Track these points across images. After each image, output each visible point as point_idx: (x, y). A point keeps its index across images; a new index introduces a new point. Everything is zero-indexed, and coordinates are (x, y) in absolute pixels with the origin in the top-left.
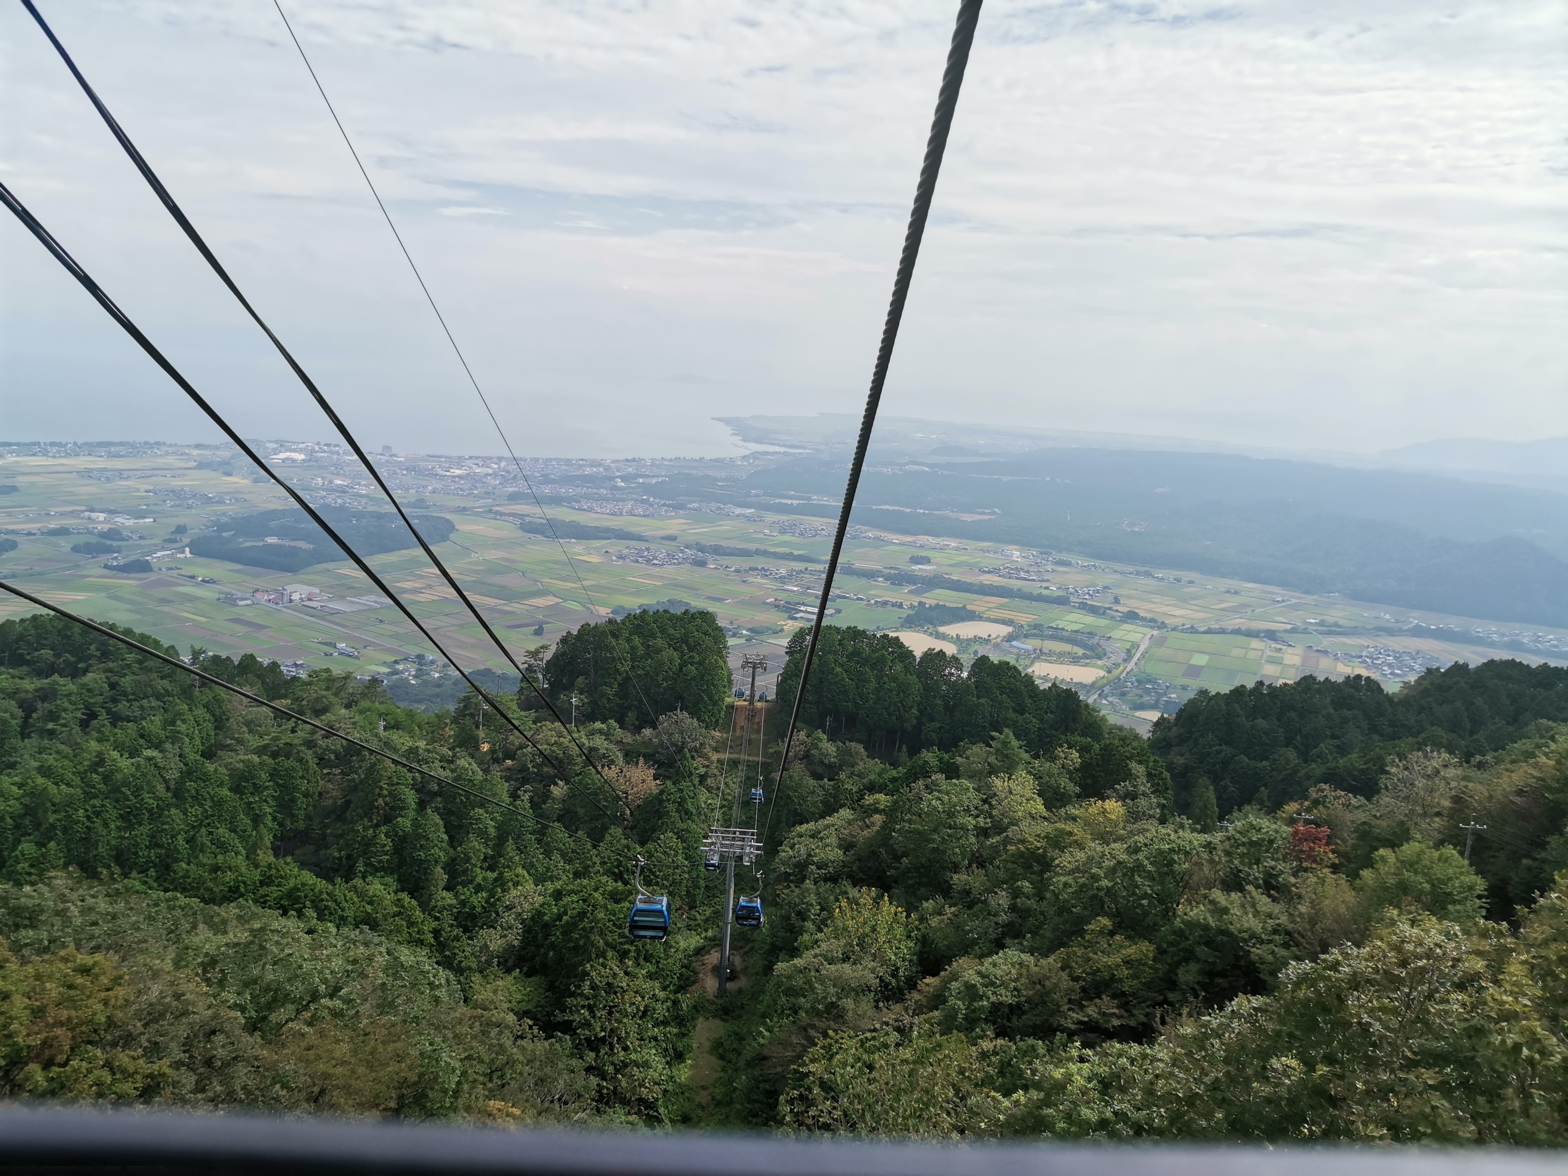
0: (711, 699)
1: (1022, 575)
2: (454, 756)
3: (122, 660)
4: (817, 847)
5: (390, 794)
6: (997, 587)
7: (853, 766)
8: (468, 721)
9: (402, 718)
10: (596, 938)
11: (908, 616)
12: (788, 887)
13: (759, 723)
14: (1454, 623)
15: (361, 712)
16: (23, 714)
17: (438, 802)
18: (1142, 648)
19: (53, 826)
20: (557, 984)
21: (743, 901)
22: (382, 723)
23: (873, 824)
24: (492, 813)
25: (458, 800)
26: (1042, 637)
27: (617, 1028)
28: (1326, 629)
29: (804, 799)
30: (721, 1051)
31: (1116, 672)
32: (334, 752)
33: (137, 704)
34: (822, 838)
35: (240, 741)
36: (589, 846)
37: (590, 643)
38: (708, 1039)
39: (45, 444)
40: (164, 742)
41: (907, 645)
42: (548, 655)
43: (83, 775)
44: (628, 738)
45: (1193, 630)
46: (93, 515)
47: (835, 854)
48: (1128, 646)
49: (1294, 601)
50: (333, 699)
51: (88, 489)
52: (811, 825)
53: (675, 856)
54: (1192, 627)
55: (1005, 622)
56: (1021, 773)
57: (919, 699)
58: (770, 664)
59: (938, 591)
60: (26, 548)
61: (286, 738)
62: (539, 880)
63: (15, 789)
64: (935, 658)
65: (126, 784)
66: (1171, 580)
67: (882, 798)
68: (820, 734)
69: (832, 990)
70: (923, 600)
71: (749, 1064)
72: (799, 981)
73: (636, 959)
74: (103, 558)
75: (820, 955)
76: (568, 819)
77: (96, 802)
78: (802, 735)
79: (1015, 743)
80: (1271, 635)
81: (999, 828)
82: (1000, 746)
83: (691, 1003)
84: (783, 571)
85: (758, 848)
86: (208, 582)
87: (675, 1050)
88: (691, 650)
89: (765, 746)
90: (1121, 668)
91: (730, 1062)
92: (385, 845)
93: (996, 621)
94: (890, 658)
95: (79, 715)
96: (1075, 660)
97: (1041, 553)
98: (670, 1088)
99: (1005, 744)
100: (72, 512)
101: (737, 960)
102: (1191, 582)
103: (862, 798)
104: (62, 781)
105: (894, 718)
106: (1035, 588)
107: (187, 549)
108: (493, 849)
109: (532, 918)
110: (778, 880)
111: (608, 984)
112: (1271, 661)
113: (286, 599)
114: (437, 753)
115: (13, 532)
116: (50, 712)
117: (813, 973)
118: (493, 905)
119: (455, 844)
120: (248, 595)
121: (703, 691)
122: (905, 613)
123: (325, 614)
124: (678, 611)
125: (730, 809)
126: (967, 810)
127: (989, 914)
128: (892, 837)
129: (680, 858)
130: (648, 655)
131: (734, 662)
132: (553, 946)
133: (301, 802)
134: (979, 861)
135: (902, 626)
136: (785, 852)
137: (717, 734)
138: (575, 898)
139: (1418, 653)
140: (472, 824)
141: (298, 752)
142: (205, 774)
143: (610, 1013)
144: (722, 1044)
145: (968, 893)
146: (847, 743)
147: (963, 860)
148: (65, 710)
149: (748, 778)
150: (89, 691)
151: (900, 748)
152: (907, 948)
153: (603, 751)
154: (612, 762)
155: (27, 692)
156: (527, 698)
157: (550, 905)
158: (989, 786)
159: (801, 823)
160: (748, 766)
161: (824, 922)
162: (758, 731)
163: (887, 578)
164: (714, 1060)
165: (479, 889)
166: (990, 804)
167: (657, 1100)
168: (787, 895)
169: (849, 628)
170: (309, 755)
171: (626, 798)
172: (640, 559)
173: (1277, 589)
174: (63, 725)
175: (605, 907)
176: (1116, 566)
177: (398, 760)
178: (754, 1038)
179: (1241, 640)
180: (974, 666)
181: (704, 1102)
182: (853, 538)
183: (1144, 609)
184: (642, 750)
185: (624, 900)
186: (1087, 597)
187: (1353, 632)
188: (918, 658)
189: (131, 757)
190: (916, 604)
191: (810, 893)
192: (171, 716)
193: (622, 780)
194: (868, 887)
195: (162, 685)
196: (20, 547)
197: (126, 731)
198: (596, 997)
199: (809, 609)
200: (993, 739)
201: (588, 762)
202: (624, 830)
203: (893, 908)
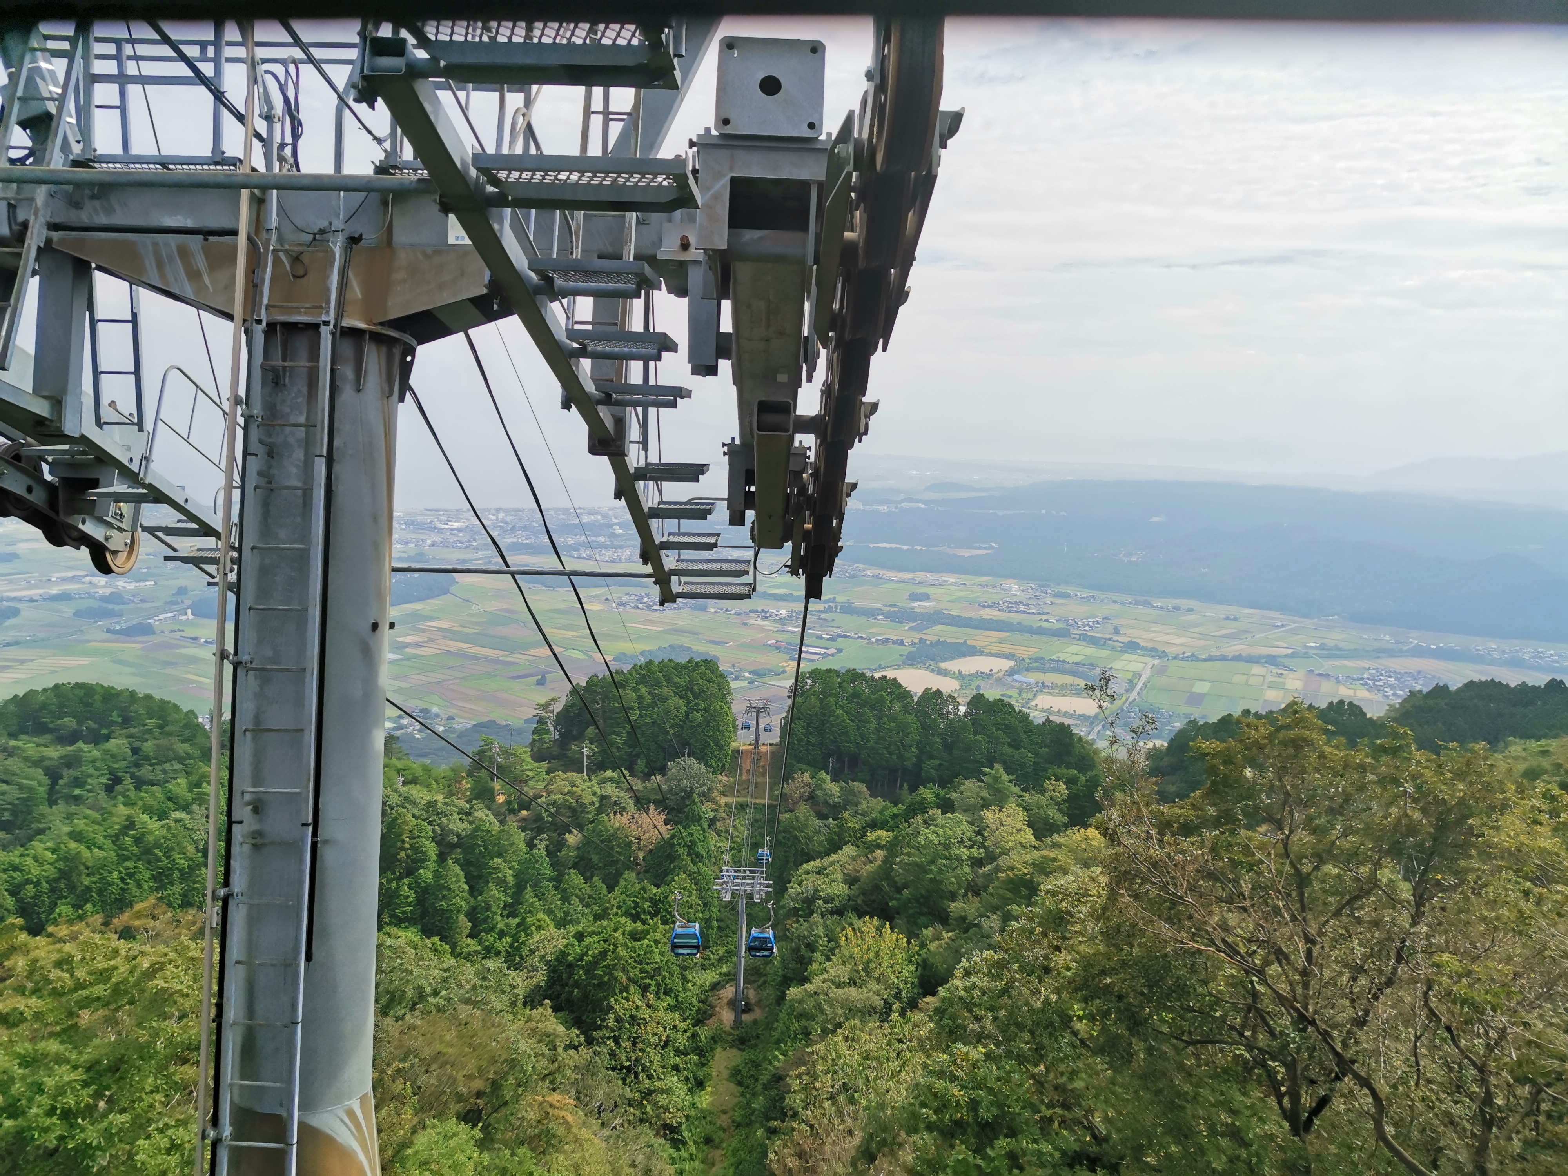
0: (717, 744)
1: (1022, 608)
2: (471, 808)
3: (144, 725)
4: (824, 883)
5: (412, 847)
6: (997, 621)
7: (856, 805)
8: (483, 773)
9: (419, 772)
10: (619, 974)
11: (910, 653)
12: (798, 921)
13: (764, 767)
14: (1454, 642)
16: (49, 782)
17: (458, 853)
18: (1144, 679)
19: (88, 889)
20: (584, 1018)
21: (755, 932)
22: (401, 779)
23: (875, 859)
24: (510, 862)
25: (477, 851)
26: (1044, 670)
27: (642, 1057)
28: (1326, 652)
29: (810, 839)
30: (739, 1077)
31: (1118, 703)
33: (158, 767)
34: (827, 875)
36: (604, 891)
37: (599, 693)
38: (727, 1068)
40: (191, 804)
41: (904, 686)
42: (558, 708)
43: (115, 839)
44: (638, 785)
45: (1194, 658)
46: (94, 580)
47: (840, 889)
48: (1130, 676)
49: (1294, 626)
52: (817, 863)
53: (689, 896)
54: (1193, 655)
55: (1007, 657)
56: (1012, 806)
57: (917, 737)
58: (772, 706)
59: (939, 627)
60: (27, 612)
62: (561, 924)
63: (49, 854)
64: (933, 697)
65: (157, 845)
66: (1170, 608)
67: (884, 835)
68: (823, 774)
69: (840, 1011)
70: (924, 637)
71: (766, 1087)
72: (809, 1005)
73: (657, 993)
74: (105, 622)
75: (828, 980)
76: (583, 865)
77: (128, 864)
78: (807, 777)
79: (1005, 777)
80: (1272, 660)
81: (991, 857)
82: (990, 781)
83: (709, 1034)
84: (783, 613)
85: (767, 886)
86: (210, 643)
87: (695, 1078)
88: (696, 697)
89: (771, 789)
90: (1124, 699)
91: (748, 1087)
92: (408, 897)
93: (998, 655)
94: (889, 698)
95: (104, 780)
96: (1078, 692)
97: (1040, 586)
98: (693, 1113)
99: (996, 779)
100: (73, 577)
101: (751, 994)
102: (1190, 610)
103: (864, 835)
104: (94, 845)
105: (894, 757)
106: (1035, 621)
107: (189, 611)
108: (512, 897)
109: (557, 959)
110: (787, 916)
111: (632, 1017)
112: (1272, 687)
114: (455, 806)
115: (14, 599)
116: (76, 778)
117: (821, 997)
118: (518, 949)
119: (475, 893)
121: (709, 737)
122: (907, 649)
124: (682, 660)
125: (739, 851)
126: (961, 842)
127: (982, 937)
128: (893, 869)
129: (694, 897)
130: (654, 704)
131: (738, 707)
132: (577, 984)
134: (975, 889)
135: (904, 664)
136: (794, 889)
137: (725, 778)
138: (595, 939)
139: (1419, 672)
140: (491, 873)
143: (634, 1044)
144: (740, 1071)
145: (963, 919)
146: (850, 783)
147: (959, 889)
148: (90, 776)
149: (756, 821)
150: (113, 756)
151: (902, 786)
152: (909, 972)
153: (614, 799)
154: (624, 809)
155: (51, 759)
156: (539, 750)
157: (573, 946)
158: (982, 819)
159: (808, 861)
160: (755, 808)
161: (832, 950)
162: (764, 775)
163: (887, 616)
164: (732, 1086)
165: (502, 934)
166: (982, 835)
167: (681, 1124)
168: (797, 929)
169: (848, 671)
171: (639, 843)
172: (640, 605)
173: (1276, 614)
174: (89, 791)
175: (625, 945)
176: (1115, 597)
177: (418, 814)
178: (770, 1063)
179: (1241, 665)
180: (970, 704)
181: (725, 1125)
182: (852, 576)
183: (1143, 637)
184: (652, 797)
185: (644, 938)
186: (1087, 628)
187: (1353, 654)
188: (916, 699)
189: (160, 819)
190: (917, 641)
191: (818, 926)
192: (195, 778)
193: (633, 826)
194: (872, 917)
195: (183, 748)
196: (23, 613)
197: (153, 794)
198: (620, 1028)
199: (811, 650)
200: (985, 774)
201: (600, 810)
202: (638, 874)
203: (894, 935)
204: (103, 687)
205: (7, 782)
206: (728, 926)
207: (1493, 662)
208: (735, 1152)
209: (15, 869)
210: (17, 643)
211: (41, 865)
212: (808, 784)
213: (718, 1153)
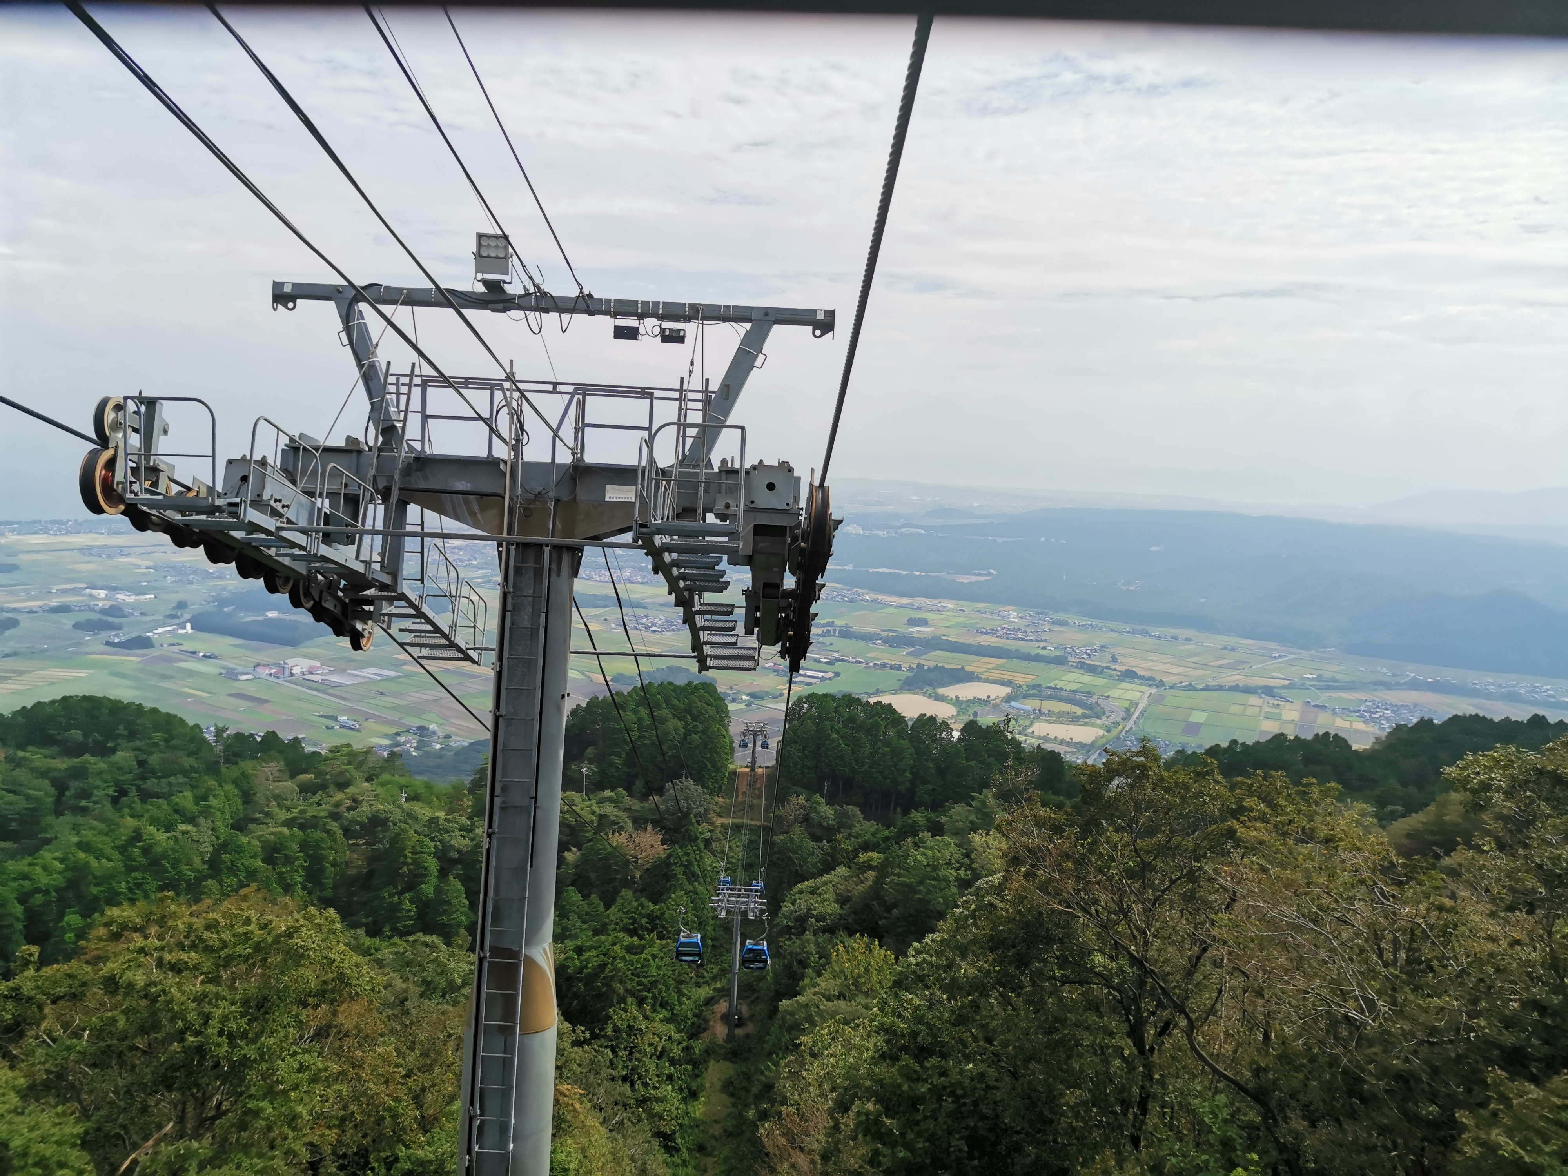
0: (714, 766)
1: (1020, 635)
2: (472, 825)
3: (150, 739)
4: (817, 902)
5: (414, 862)
6: (994, 648)
7: (850, 828)
9: (421, 790)
10: (616, 985)
11: (907, 678)
12: (790, 939)
13: (760, 789)
14: (1450, 675)
15: (383, 785)
16: (56, 792)
17: (459, 869)
18: (1141, 707)
22: (404, 795)
23: (867, 879)
26: (1041, 697)
27: (637, 1067)
28: (1323, 684)
29: (805, 860)
30: (731, 1089)
31: (1115, 732)
32: (358, 823)
33: (164, 780)
34: (820, 894)
35: (267, 814)
36: (601, 908)
37: (600, 714)
38: (719, 1079)
39: (46, 522)
40: (198, 817)
41: (899, 711)
43: (123, 849)
44: (637, 805)
45: (1191, 688)
46: (95, 592)
47: (832, 908)
48: (1127, 704)
49: (1291, 657)
50: (355, 773)
51: (88, 567)
52: (811, 883)
53: (685, 913)
54: (1190, 685)
55: (1004, 683)
57: (911, 762)
58: (769, 729)
59: (937, 653)
60: (25, 622)
61: (312, 811)
62: (561, 938)
63: (57, 863)
64: (927, 723)
65: (164, 856)
66: (1168, 637)
67: (875, 857)
68: (818, 797)
70: (922, 662)
72: (800, 1016)
73: (653, 1006)
74: (104, 635)
75: (819, 993)
76: (581, 883)
77: (136, 874)
78: (802, 800)
79: (994, 802)
80: (1269, 691)
82: (979, 804)
83: (703, 1047)
85: (762, 904)
86: (209, 657)
87: (689, 1089)
88: (694, 719)
89: (766, 810)
90: (1121, 727)
91: (739, 1098)
92: (410, 911)
93: (995, 682)
94: (883, 723)
95: (110, 792)
96: (1075, 720)
97: (1038, 613)
98: (686, 1122)
99: (984, 803)
100: (73, 589)
101: (744, 1009)
102: (1188, 639)
103: (856, 856)
104: (102, 855)
105: (888, 781)
106: (1032, 648)
107: (188, 625)
110: (780, 934)
111: (629, 1026)
112: (1269, 717)
113: (287, 673)
114: (457, 823)
115: (15, 610)
116: (83, 790)
117: (812, 1008)
119: (475, 908)
120: (250, 670)
121: (707, 759)
122: (905, 674)
123: (324, 687)
124: (679, 682)
125: (735, 870)
126: (949, 864)
128: (883, 889)
129: (690, 915)
130: (653, 726)
131: (735, 729)
133: (330, 870)
135: (901, 688)
136: (787, 908)
137: (721, 800)
138: (594, 953)
139: (1415, 705)
141: (324, 825)
142: (240, 846)
143: (631, 1053)
144: (732, 1083)
146: (845, 806)
148: (97, 788)
149: (751, 842)
150: (119, 768)
151: (895, 809)
153: (612, 818)
154: (622, 828)
155: (59, 770)
157: (573, 959)
158: (969, 842)
159: (801, 881)
160: (751, 830)
161: (823, 966)
162: (759, 797)
163: (886, 640)
164: (724, 1097)
166: (970, 857)
167: (674, 1132)
168: (789, 946)
169: (844, 696)
170: (334, 826)
171: (636, 862)
172: (639, 626)
173: (1274, 645)
174: (95, 803)
175: (623, 958)
176: (1113, 625)
177: (420, 829)
178: (762, 1073)
179: (1238, 696)
180: (962, 730)
181: (717, 1134)
182: (851, 601)
183: (1141, 667)
184: (650, 817)
185: (641, 953)
186: (1085, 656)
187: (1350, 686)
188: (910, 724)
189: (167, 831)
190: (915, 666)
191: (810, 943)
192: (201, 792)
193: (631, 845)
194: (862, 935)
195: (188, 762)
196: (21, 624)
197: (159, 807)
198: (617, 1038)
199: (809, 673)
200: (973, 799)
201: (599, 829)
202: (634, 892)
203: (883, 952)
204: (109, 700)
205: (14, 792)
206: (722, 945)
207: (1489, 696)
208: (726, 1160)
209: (25, 877)
210: (14, 654)
211: (50, 874)
212: (802, 807)
213: (709, 1161)
